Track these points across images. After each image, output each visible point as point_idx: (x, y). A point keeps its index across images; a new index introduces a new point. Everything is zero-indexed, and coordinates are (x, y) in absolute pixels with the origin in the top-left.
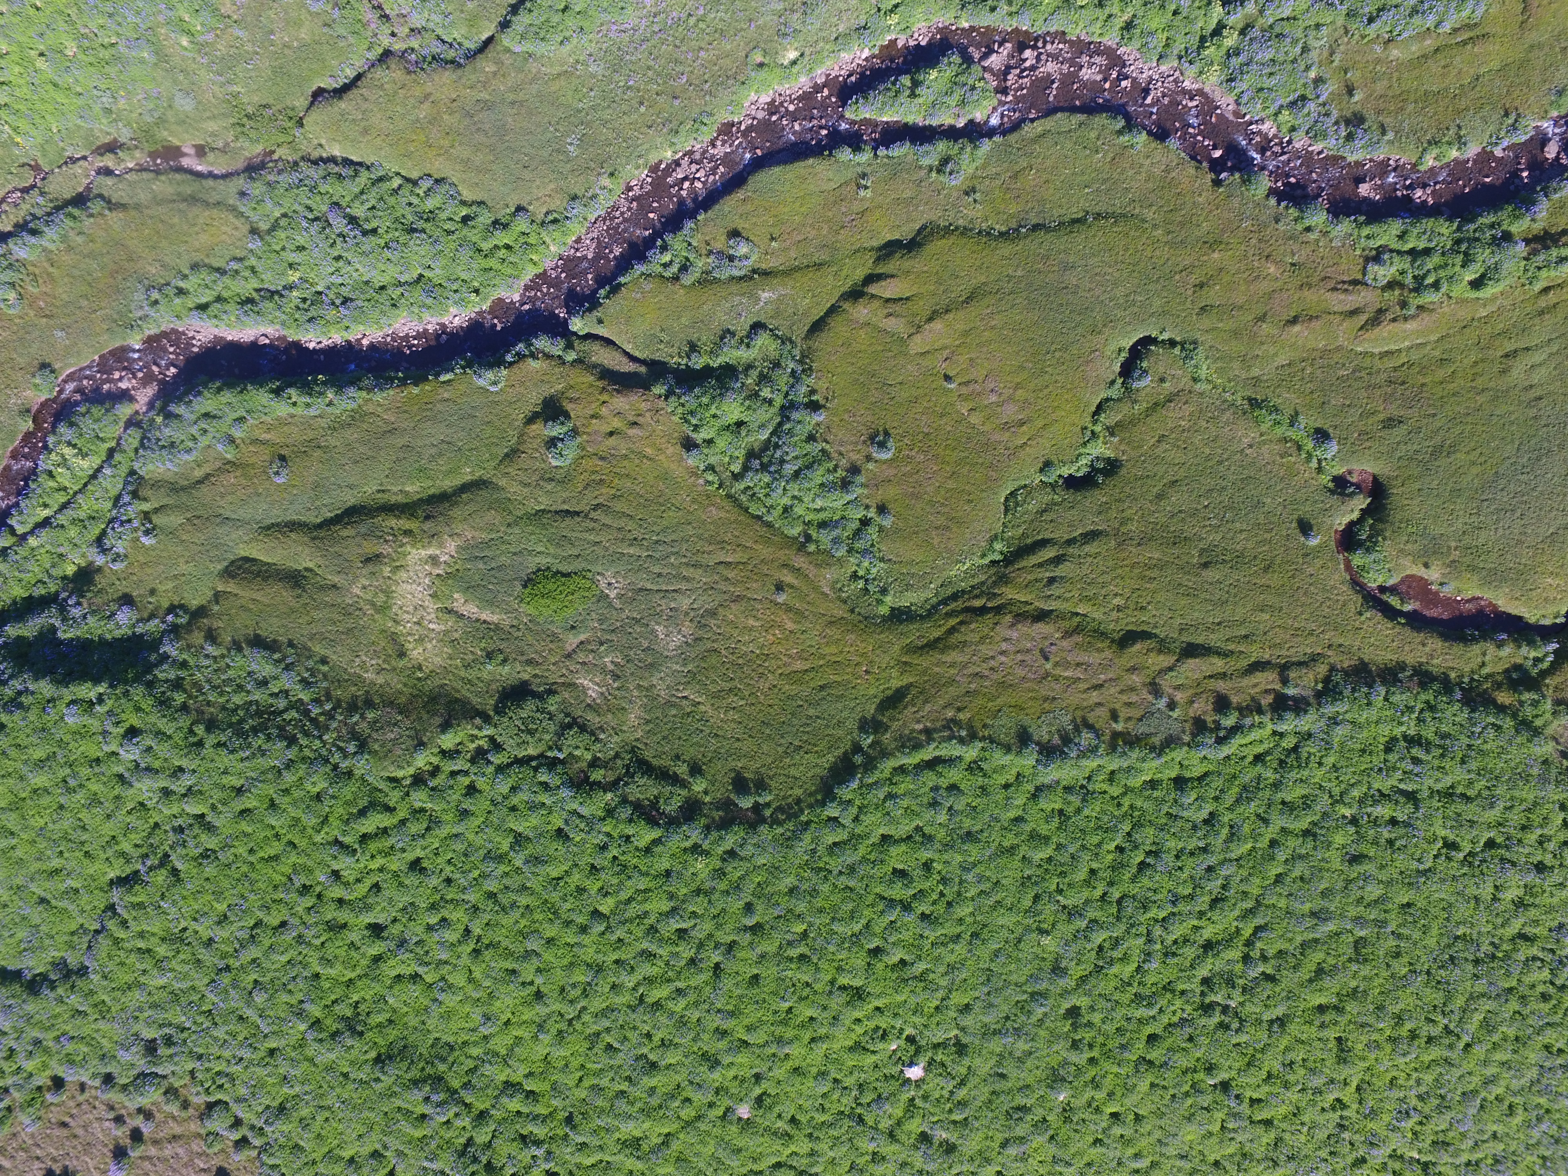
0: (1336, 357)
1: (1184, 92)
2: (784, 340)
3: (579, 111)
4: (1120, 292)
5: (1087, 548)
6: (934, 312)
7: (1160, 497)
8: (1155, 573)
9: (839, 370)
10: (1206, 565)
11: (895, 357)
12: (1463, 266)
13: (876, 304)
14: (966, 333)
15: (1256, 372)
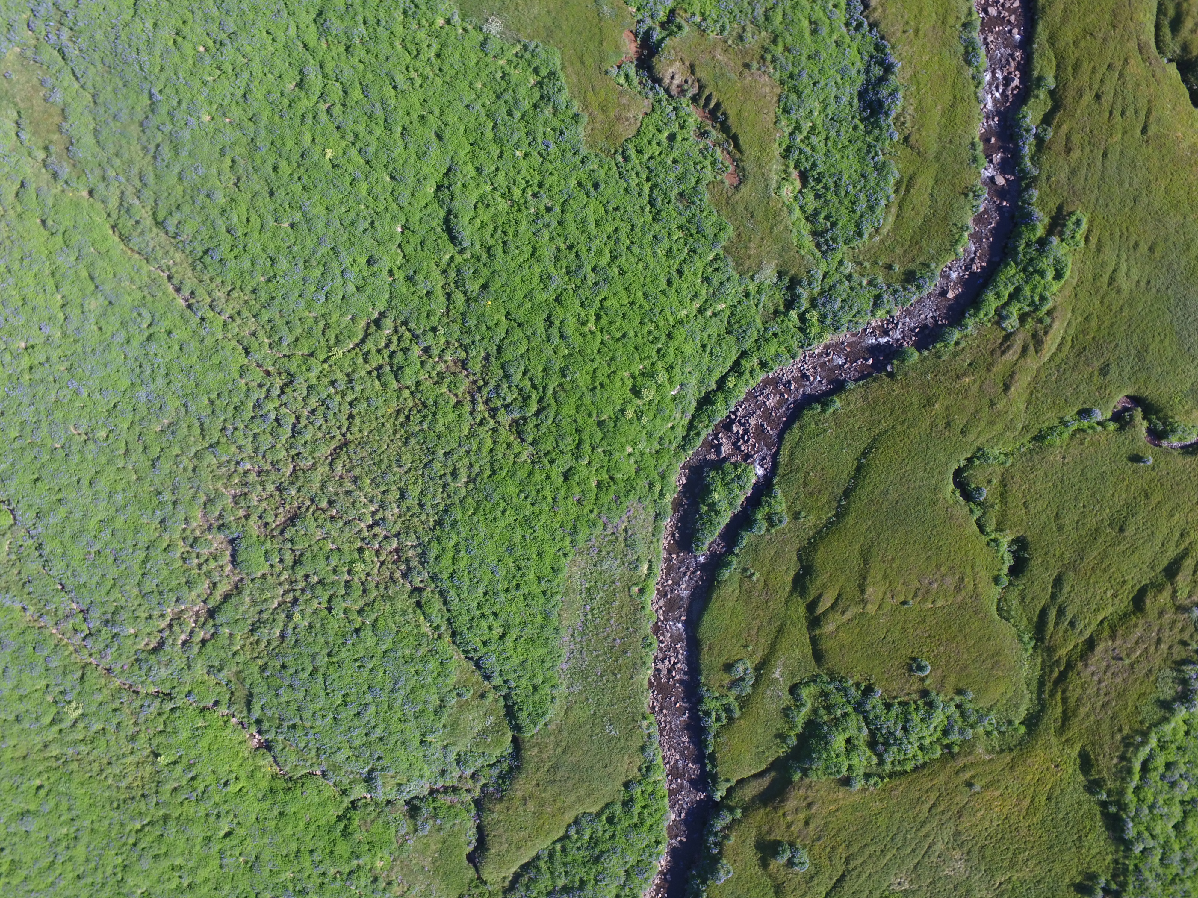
0: (1043, 375)
1: (820, 355)
2: (813, 680)
3: (595, 714)
4: (920, 474)
5: (1065, 591)
6: (859, 586)
7: (1060, 528)
8: (1107, 562)
9: (855, 662)
10: (1122, 530)
11: (869, 625)
12: (1043, 278)
13: (830, 616)
14: (885, 577)
15: (1020, 426)
